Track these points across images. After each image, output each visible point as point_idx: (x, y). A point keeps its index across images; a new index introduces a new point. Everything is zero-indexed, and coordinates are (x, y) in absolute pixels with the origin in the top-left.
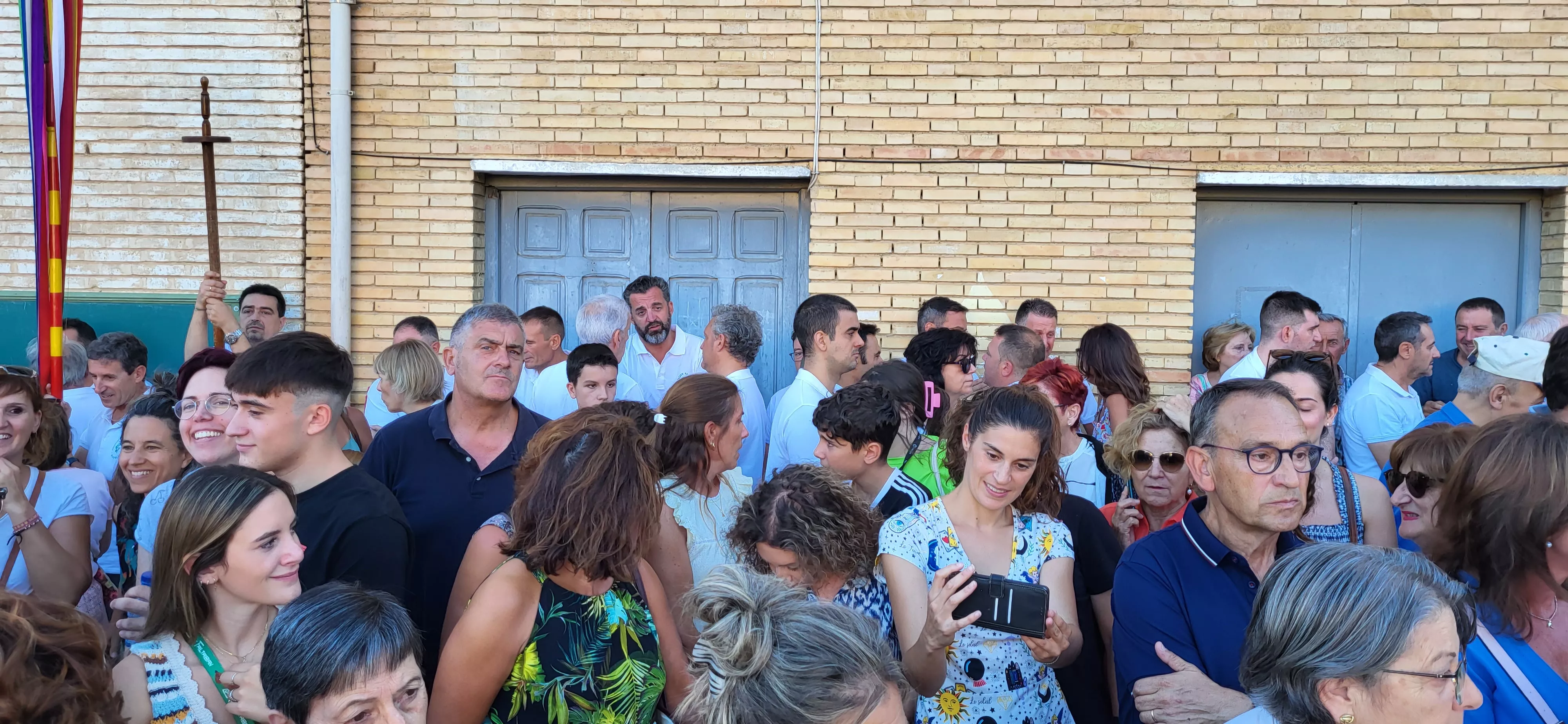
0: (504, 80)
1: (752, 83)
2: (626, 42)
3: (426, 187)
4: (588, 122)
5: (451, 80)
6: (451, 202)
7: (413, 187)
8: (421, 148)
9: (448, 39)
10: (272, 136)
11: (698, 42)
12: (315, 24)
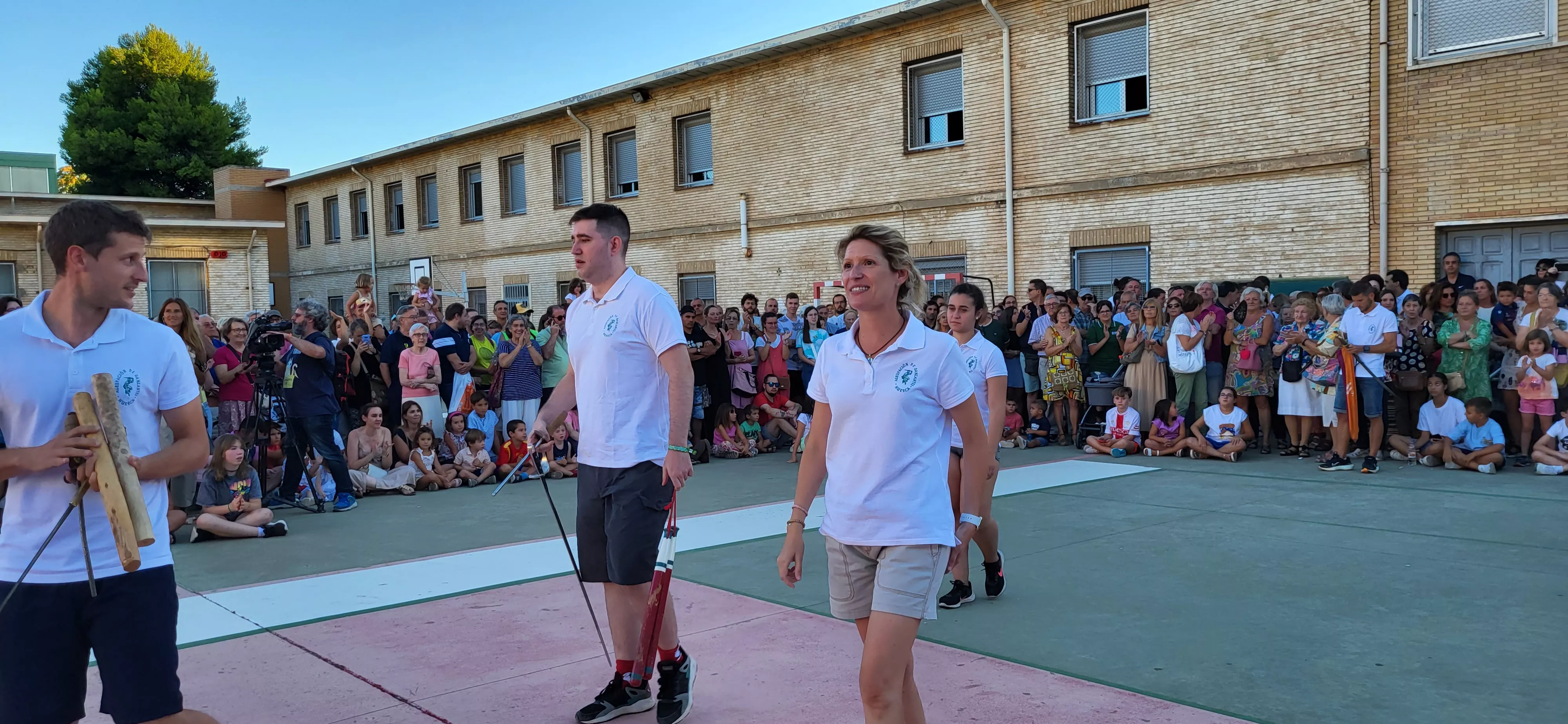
0: (1447, 192)
1: (1552, 183)
2: (1497, 173)
3: (1416, 234)
4: (1482, 204)
5: (1426, 194)
6: (1426, 238)
7: (1411, 234)
8: (1415, 220)
9: (1426, 180)
10: (1358, 220)
11: (1529, 170)
12: (1374, 180)
